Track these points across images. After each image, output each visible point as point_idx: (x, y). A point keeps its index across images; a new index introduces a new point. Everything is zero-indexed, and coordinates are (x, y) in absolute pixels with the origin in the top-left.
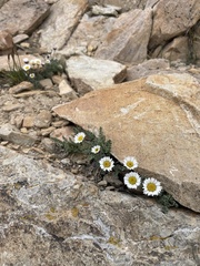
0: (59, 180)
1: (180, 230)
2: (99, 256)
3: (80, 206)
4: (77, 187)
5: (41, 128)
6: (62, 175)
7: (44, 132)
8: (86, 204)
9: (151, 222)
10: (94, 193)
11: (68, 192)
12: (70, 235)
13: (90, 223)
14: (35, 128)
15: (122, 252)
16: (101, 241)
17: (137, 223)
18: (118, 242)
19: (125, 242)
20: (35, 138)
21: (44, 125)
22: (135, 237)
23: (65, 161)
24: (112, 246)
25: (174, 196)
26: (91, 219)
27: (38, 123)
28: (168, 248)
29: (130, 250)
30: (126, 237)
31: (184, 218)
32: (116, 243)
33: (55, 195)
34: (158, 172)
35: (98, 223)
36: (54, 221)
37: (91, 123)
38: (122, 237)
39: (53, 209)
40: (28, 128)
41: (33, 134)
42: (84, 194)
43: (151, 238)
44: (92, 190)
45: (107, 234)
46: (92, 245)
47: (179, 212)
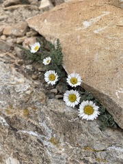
0: (18, 83)
1: (113, 147)
2: (41, 150)
3: (30, 109)
4: (28, 92)
5: (17, 37)
6: (22, 80)
7: (19, 40)
8: (35, 108)
9: (87, 135)
10: (41, 100)
11: (21, 96)
12: (21, 129)
13: (36, 124)
14: (12, 36)
15: (59, 152)
16: (44, 139)
17: (75, 132)
18: (57, 143)
19: (63, 144)
20: (11, 44)
21: (20, 34)
22: (72, 142)
23: (28, 67)
24: (52, 145)
25: (114, 118)
26: (38, 121)
27: (15, 32)
28: (99, 160)
29: (66, 152)
30: (65, 140)
31: (120, 138)
32: (55, 144)
33: (12, 96)
34: (103, 92)
35: (43, 125)
36: (11, 116)
37: (53, 34)
38: (61, 140)
39: (11, 107)
40: (7, 36)
41: (10, 41)
42: (34, 99)
43: (85, 148)
44: (41, 97)
45: (50, 135)
46: (36, 141)
47: (116, 132)
